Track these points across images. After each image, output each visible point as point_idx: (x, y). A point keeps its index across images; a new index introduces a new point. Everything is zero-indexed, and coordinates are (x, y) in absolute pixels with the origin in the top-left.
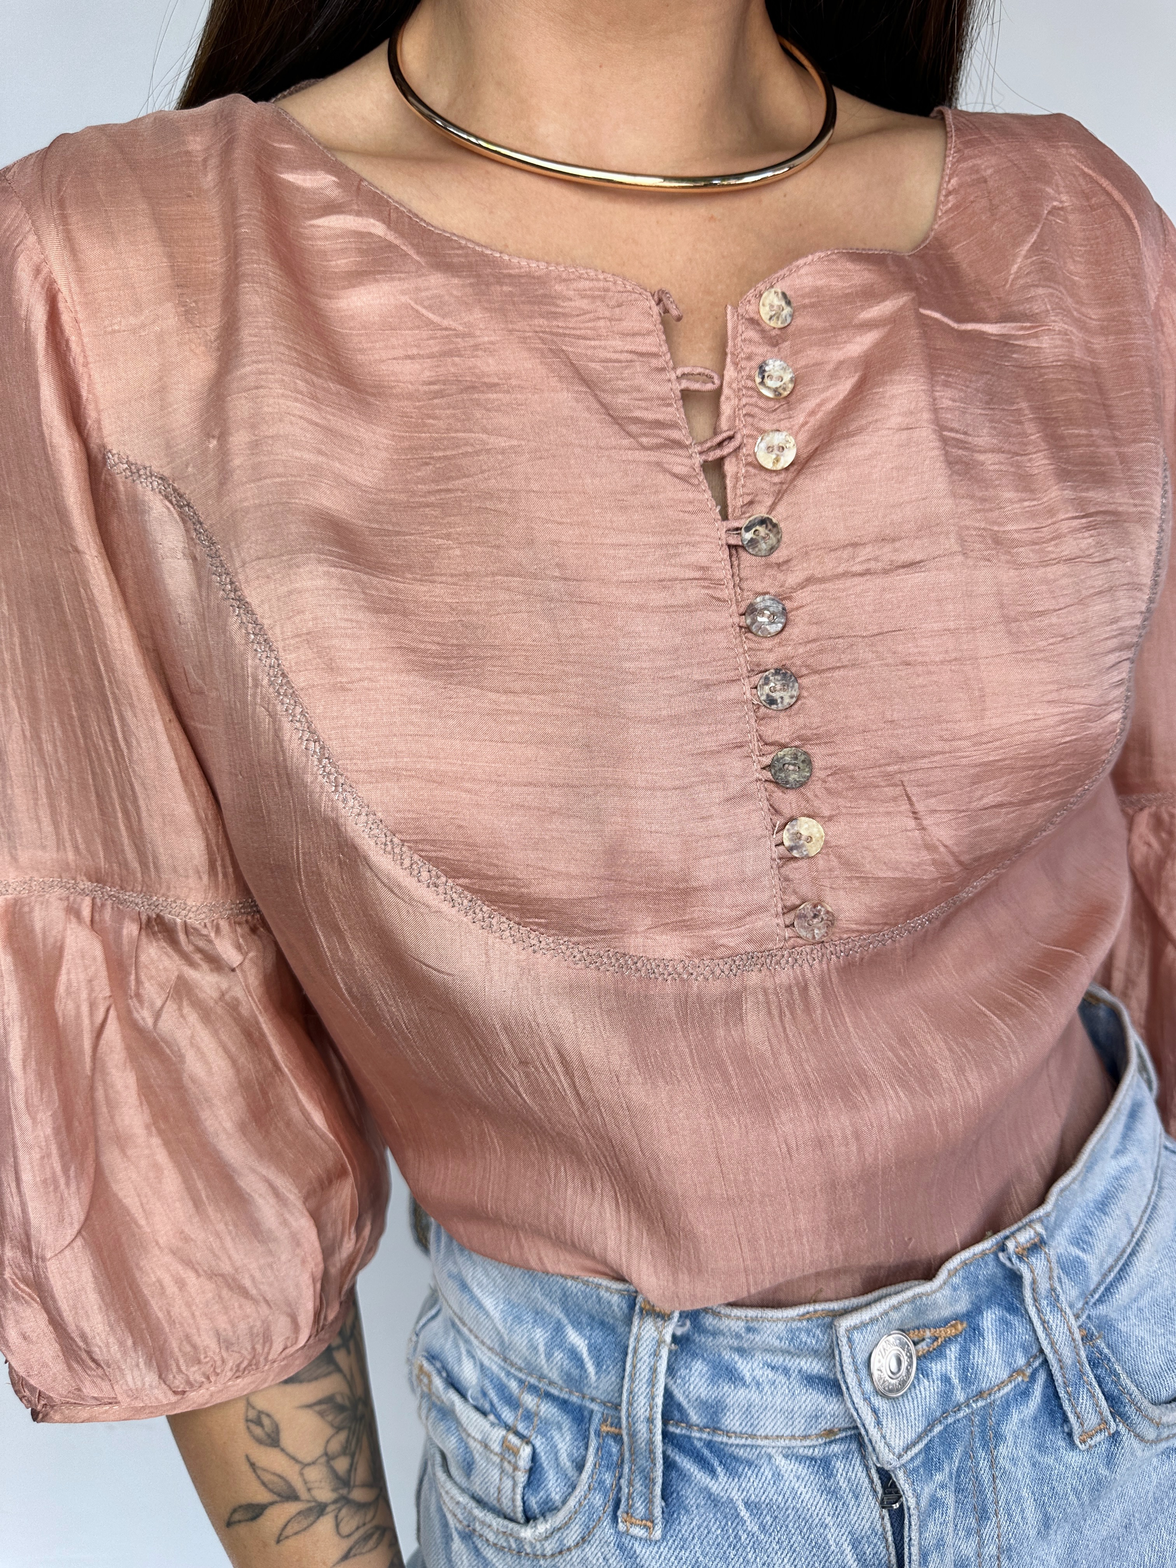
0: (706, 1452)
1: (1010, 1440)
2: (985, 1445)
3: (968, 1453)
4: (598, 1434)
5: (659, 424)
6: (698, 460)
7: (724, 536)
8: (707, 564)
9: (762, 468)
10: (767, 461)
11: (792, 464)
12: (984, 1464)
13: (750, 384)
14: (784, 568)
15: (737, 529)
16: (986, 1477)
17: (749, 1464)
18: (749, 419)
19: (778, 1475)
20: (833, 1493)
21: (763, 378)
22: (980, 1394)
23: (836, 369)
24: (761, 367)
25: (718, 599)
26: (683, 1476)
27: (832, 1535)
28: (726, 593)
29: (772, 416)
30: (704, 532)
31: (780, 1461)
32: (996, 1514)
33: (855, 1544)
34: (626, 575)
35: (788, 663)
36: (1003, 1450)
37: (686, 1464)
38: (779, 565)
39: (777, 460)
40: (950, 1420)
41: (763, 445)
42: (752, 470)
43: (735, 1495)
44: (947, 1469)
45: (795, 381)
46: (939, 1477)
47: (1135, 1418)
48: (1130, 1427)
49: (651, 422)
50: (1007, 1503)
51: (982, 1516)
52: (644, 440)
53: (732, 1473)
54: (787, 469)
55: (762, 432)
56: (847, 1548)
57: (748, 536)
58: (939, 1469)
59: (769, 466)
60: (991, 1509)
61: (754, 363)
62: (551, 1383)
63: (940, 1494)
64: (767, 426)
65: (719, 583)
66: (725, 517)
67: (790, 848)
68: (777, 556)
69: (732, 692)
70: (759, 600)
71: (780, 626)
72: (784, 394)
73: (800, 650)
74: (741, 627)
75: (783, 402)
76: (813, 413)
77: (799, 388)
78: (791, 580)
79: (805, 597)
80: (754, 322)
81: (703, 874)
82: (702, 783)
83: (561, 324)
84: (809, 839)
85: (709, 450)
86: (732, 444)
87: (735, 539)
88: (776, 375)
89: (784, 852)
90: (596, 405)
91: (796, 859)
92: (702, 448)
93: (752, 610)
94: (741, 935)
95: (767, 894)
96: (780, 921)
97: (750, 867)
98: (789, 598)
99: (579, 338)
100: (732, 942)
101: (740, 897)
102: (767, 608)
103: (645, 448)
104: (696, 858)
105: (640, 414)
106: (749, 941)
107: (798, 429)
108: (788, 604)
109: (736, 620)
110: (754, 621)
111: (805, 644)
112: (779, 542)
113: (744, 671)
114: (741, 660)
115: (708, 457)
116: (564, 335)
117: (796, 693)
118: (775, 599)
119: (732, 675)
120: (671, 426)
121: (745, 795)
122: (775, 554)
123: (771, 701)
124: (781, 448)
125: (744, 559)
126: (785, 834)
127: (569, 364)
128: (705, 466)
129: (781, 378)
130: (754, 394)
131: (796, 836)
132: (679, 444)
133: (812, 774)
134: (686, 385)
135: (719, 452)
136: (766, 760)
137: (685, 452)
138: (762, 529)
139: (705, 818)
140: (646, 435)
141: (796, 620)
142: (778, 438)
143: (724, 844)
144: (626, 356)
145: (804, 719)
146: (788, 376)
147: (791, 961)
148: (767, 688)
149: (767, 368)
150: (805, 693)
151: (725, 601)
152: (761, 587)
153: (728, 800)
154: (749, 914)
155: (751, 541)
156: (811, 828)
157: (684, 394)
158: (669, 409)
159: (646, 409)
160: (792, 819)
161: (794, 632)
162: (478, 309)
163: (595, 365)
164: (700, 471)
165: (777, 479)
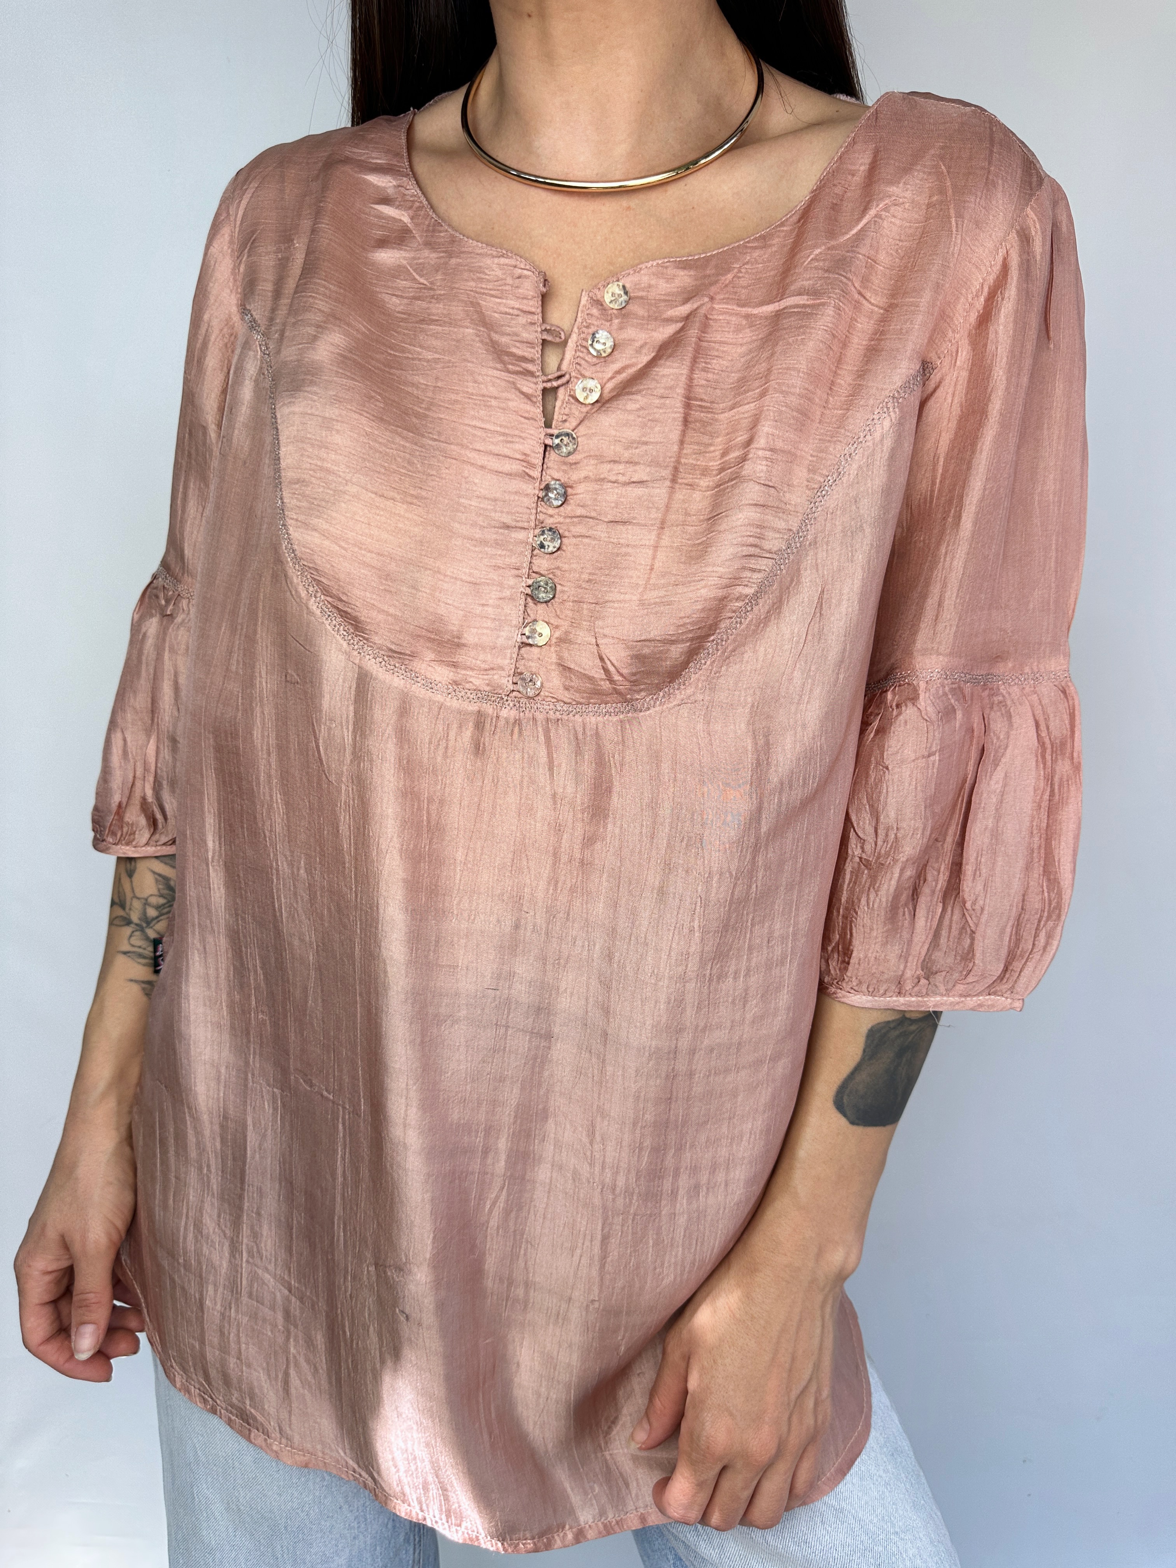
5: (524, 359)
6: (541, 386)
7: (542, 437)
8: (528, 452)
9: (577, 400)
10: (581, 396)
11: (597, 401)
13: (584, 343)
14: (573, 467)
15: (552, 435)
18: (578, 367)
21: (593, 342)
23: (640, 347)
24: (593, 335)
25: (530, 476)
28: (536, 473)
29: (593, 368)
30: (532, 432)
34: (479, 446)
35: (558, 525)
38: (571, 464)
39: (586, 398)
41: (581, 386)
42: (571, 399)
45: (614, 348)
49: (519, 357)
52: (510, 367)
54: (593, 404)
55: (584, 377)
57: (557, 441)
59: (581, 400)
61: (591, 331)
64: (587, 374)
65: (533, 466)
66: (548, 425)
67: (528, 637)
68: (572, 459)
69: (521, 535)
70: (553, 483)
71: (560, 502)
72: (604, 355)
73: (568, 520)
74: (539, 497)
75: (602, 360)
76: (618, 372)
77: (615, 353)
78: (575, 476)
79: (581, 489)
80: (598, 303)
81: (470, 637)
82: (488, 584)
83: (484, 286)
84: (541, 635)
85: (550, 380)
86: (564, 380)
87: (549, 441)
88: (602, 341)
89: (525, 639)
90: (488, 341)
91: (531, 645)
92: (545, 378)
93: (547, 488)
94: (483, 679)
95: (507, 662)
96: (510, 679)
97: (500, 641)
98: (571, 487)
99: (493, 296)
100: (477, 682)
101: (489, 657)
102: (556, 489)
103: (508, 371)
104: (469, 627)
105: (514, 350)
106: (488, 685)
107: (604, 381)
108: (569, 490)
109: (537, 492)
110: (547, 495)
111: (572, 517)
112: (575, 450)
113: (533, 524)
114: (533, 517)
115: (548, 385)
116: (484, 294)
117: (557, 546)
118: (562, 485)
119: (526, 525)
120: (532, 361)
121: (511, 599)
122: (570, 457)
123: (542, 546)
124: (591, 391)
125: (552, 456)
126: (528, 628)
127: (480, 313)
128: (545, 390)
129: (604, 344)
130: (585, 351)
131: (534, 631)
132: (531, 374)
133: (554, 597)
134: (546, 336)
135: (555, 384)
136: (530, 582)
137: (534, 380)
138: (566, 439)
139: (483, 605)
140: (513, 364)
141: (572, 501)
142: (591, 384)
143: (489, 624)
144: (516, 312)
145: (558, 563)
146: (610, 343)
147: (511, 705)
148: (542, 538)
149: (597, 336)
150: (564, 548)
151: (534, 478)
152: (556, 475)
153: (501, 599)
154: (493, 669)
155: (558, 445)
156: (543, 629)
157: (544, 342)
158: (532, 350)
159: (518, 348)
160: (535, 620)
161: (568, 509)
162: (440, 273)
163: (496, 315)
164: (540, 393)
165: (585, 409)
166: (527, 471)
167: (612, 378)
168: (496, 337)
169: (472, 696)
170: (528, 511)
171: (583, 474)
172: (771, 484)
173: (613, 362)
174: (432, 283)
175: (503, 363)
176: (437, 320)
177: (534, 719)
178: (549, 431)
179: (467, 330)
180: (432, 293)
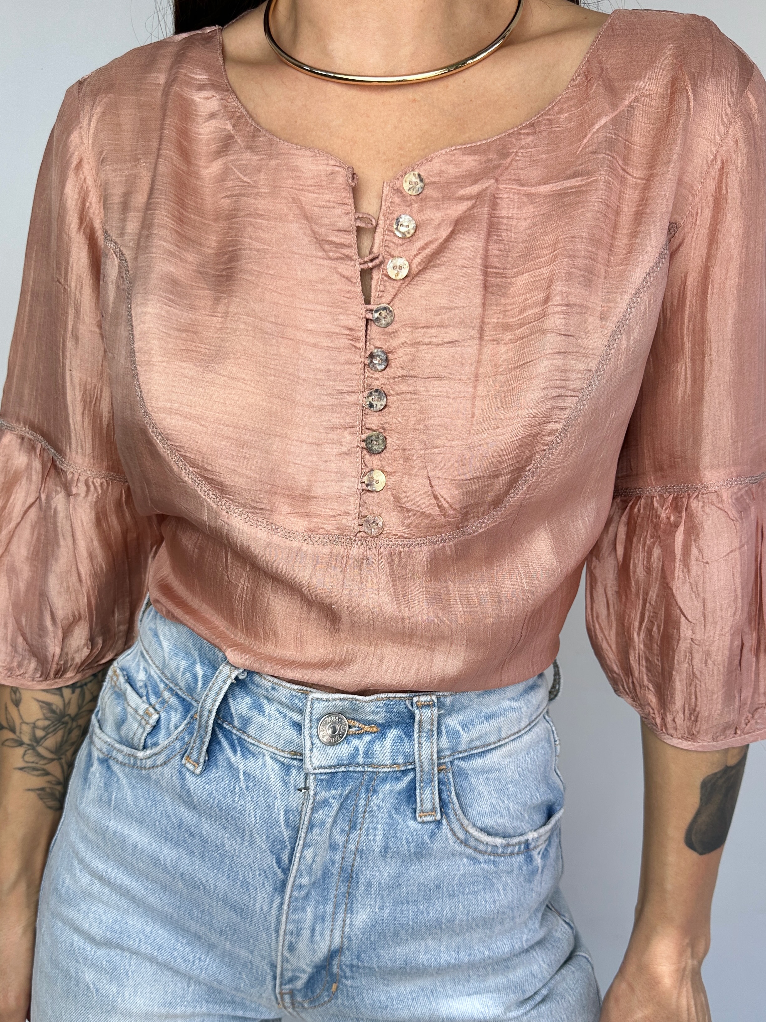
0: (236, 742)
1: (381, 797)
2: (367, 792)
3: (356, 791)
4: (192, 717)
5: (342, 245)
6: (358, 268)
7: (363, 313)
8: (352, 327)
9: (390, 278)
10: (392, 274)
11: (407, 276)
12: (362, 801)
13: (390, 228)
14: (392, 335)
15: (372, 310)
16: (361, 808)
17: (254, 755)
18: (387, 249)
19: (264, 765)
20: (286, 783)
21: (398, 225)
22: (370, 765)
23: (439, 224)
24: (397, 219)
26: (222, 749)
27: (278, 803)
28: (361, 345)
29: (400, 248)
30: (354, 309)
31: (268, 758)
32: (360, 829)
33: (287, 812)
34: (311, 326)
35: (383, 386)
36: (375, 799)
37: (225, 744)
38: (390, 333)
39: (397, 275)
40: (351, 769)
41: (392, 265)
42: (385, 278)
43: (241, 767)
44: (339, 791)
45: (416, 229)
46: (333, 792)
47: (452, 817)
48: (449, 822)
49: (338, 244)
50: (368, 827)
51: (353, 826)
52: (331, 254)
53: (244, 756)
54: (404, 279)
56: (282, 813)
57: (376, 315)
58: (335, 789)
59: (393, 277)
60: (358, 826)
61: (395, 216)
62: (180, 689)
63: (331, 800)
64: (396, 253)
65: (357, 339)
66: (367, 302)
67: (367, 485)
68: (390, 329)
69: (353, 398)
70: (375, 351)
71: (384, 367)
72: (408, 236)
73: (391, 381)
74: (365, 364)
75: (408, 240)
76: (423, 248)
77: (418, 233)
78: (395, 343)
79: (400, 353)
80: (399, 191)
81: (318, 490)
82: (328, 443)
83: (302, 183)
84: (378, 482)
85: (365, 262)
86: (377, 262)
87: (369, 316)
88: (405, 224)
89: (365, 487)
90: (310, 232)
91: (369, 491)
92: (362, 261)
93: (372, 356)
94: (333, 525)
95: (352, 507)
96: (356, 522)
97: (344, 491)
98: (392, 352)
99: (310, 192)
100: (328, 527)
101: (336, 505)
102: (378, 356)
103: (330, 259)
104: (316, 481)
105: (333, 238)
106: (337, 529)
107: (411, 257)
108: (390, 356)
109: (363, 360)
110: (372, 362)
111: (394, 378)
112: (392, 321)
113: (361, 388)
114: (361, 382)
115: (364, 267)
116: (302, 190)
117: (384, 403)
118: (383, 352)
119: (355, 389)
120: (349, 246)
121: (348, 453)
122: (389, 327)
123: (371, 406)
124: (401, 268)
125: (374, 328)
126: (366, 477)
127: (301, 207)
128: (362, 272)
129: (408, 226)
130: (391, 234)
131: (371, 479)
132: (350, 258)
133: (385, 448)
134: (359, 224)
135: (370, 265)
136: (364, 437)
137: (352, 263)
138: (384, 313)
139: (326, 461)
140: (333, 251)
141: (393, 365)
142: (400, 262)
143: (333, 477)
144: (332, 205)
145: (387, 418)
146: (412, 225)
147: (359, 544)
148: (370, 399)
149: (401, 220)
150: (390, 405)
151: (359, 349)
152: (378, 344)
153: (340, 454)
154: (340, 515)
155: (377, 318)
156: (379, 476)
157: (359, 229)
158: (349, 237)
159: (337, 236)
160: (372, 470)
161: (390, 371)
162: (262, 173)
163: (315, 208)
164: (358, 274)
165: (397, 285)
166: (353, 343)
167: (417, 254)
168: (316, 228)
169: (325, 540)
170: (357, 377)
171: (401, 340)
172: (569, 333)
173: (416, 241)
174: (255, 182)
175: (324, 250)
176: (263, 215)
177: (379, 554)
178: (369, 307)
179: (291, 225)
180: (256, 191)
